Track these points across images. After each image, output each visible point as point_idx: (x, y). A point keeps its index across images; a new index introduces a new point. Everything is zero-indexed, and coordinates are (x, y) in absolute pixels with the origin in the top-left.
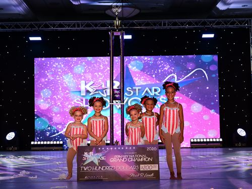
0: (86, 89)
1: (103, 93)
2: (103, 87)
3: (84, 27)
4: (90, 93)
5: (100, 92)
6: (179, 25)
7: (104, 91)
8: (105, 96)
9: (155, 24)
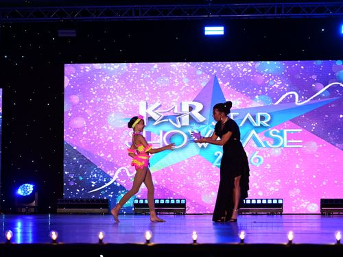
0: (147, 114)
1: (175, 122)
2: (176, 111)
3: (146, 15)
4: (155, 121)
5: (170, 120)
6: (304, 12)
7: (178, 118)
8: (179, 126)
9: (263, 11)
